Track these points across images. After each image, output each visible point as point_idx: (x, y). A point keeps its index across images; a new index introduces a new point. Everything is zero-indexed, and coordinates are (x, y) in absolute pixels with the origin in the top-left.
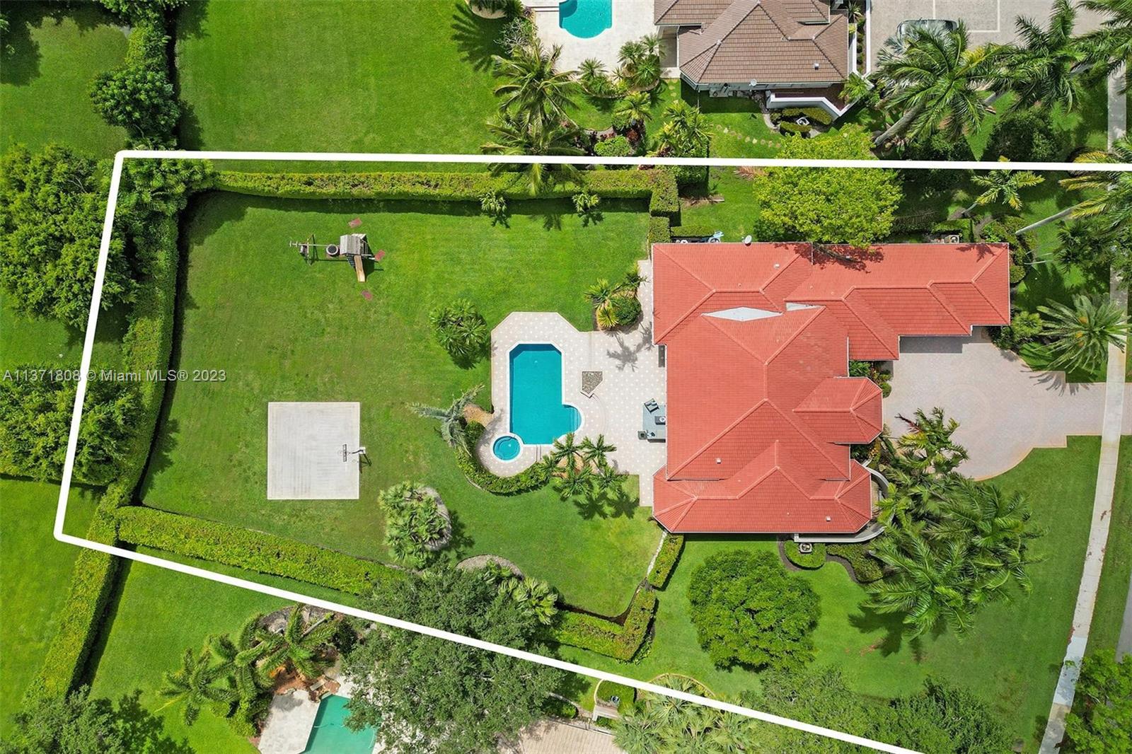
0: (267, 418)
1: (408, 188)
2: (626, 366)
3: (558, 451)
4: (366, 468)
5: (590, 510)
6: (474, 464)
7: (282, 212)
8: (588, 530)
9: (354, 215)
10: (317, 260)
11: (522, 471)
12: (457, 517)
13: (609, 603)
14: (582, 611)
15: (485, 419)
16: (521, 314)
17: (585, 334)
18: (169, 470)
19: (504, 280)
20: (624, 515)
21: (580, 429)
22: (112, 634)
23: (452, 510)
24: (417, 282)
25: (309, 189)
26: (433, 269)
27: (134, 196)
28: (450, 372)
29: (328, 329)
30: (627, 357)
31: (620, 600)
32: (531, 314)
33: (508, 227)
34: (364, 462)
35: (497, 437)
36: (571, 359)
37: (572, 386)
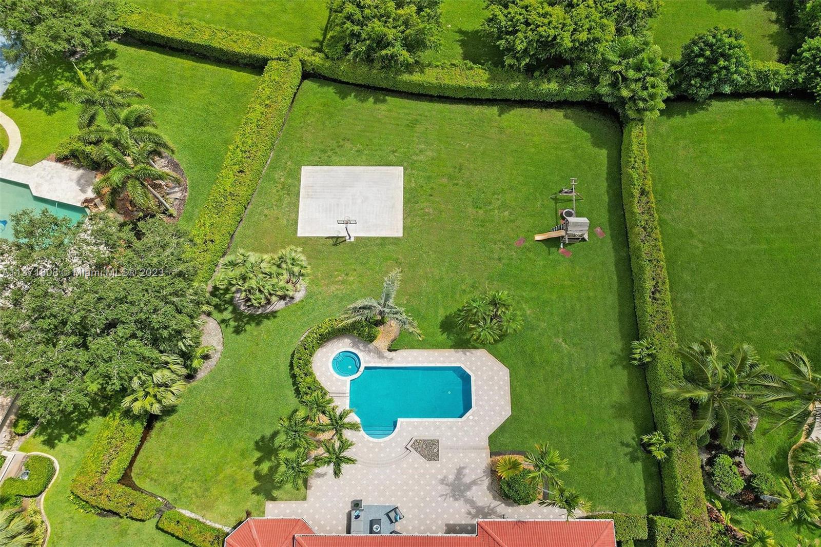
0: (387, 165)
1: (648, 272)
2: (447, 487)
3: (338, 414)
4: (331, 242)
5: (266, 448)
6: (329, 333)
7: (605, 176)
8: (241, 445)
9: (608, 232)
10: (556, 203)
11: (317, 379)
12: (268, 319)
13: (149, 467)
14: (143, 440)
15: (381, 342)
16: (507, 378)
17: (485, 443)
18: (337, 97)
19: (548, 362)
20: (256, 484)
21: (366, 436)
22: (179, 60)
23: (278, 314)
24: (538, 283)
25: (636, 193)
26: (554, 297)
27: (616, 59)
28: (436, 312)
29: (481, 212)
30: (458, 488)
31: (152, 479)
32: (508, 388)
33: (612, 366)
34: (337, 241)
35: (360, 355)
36: (454, 429)
37: (421, 429)
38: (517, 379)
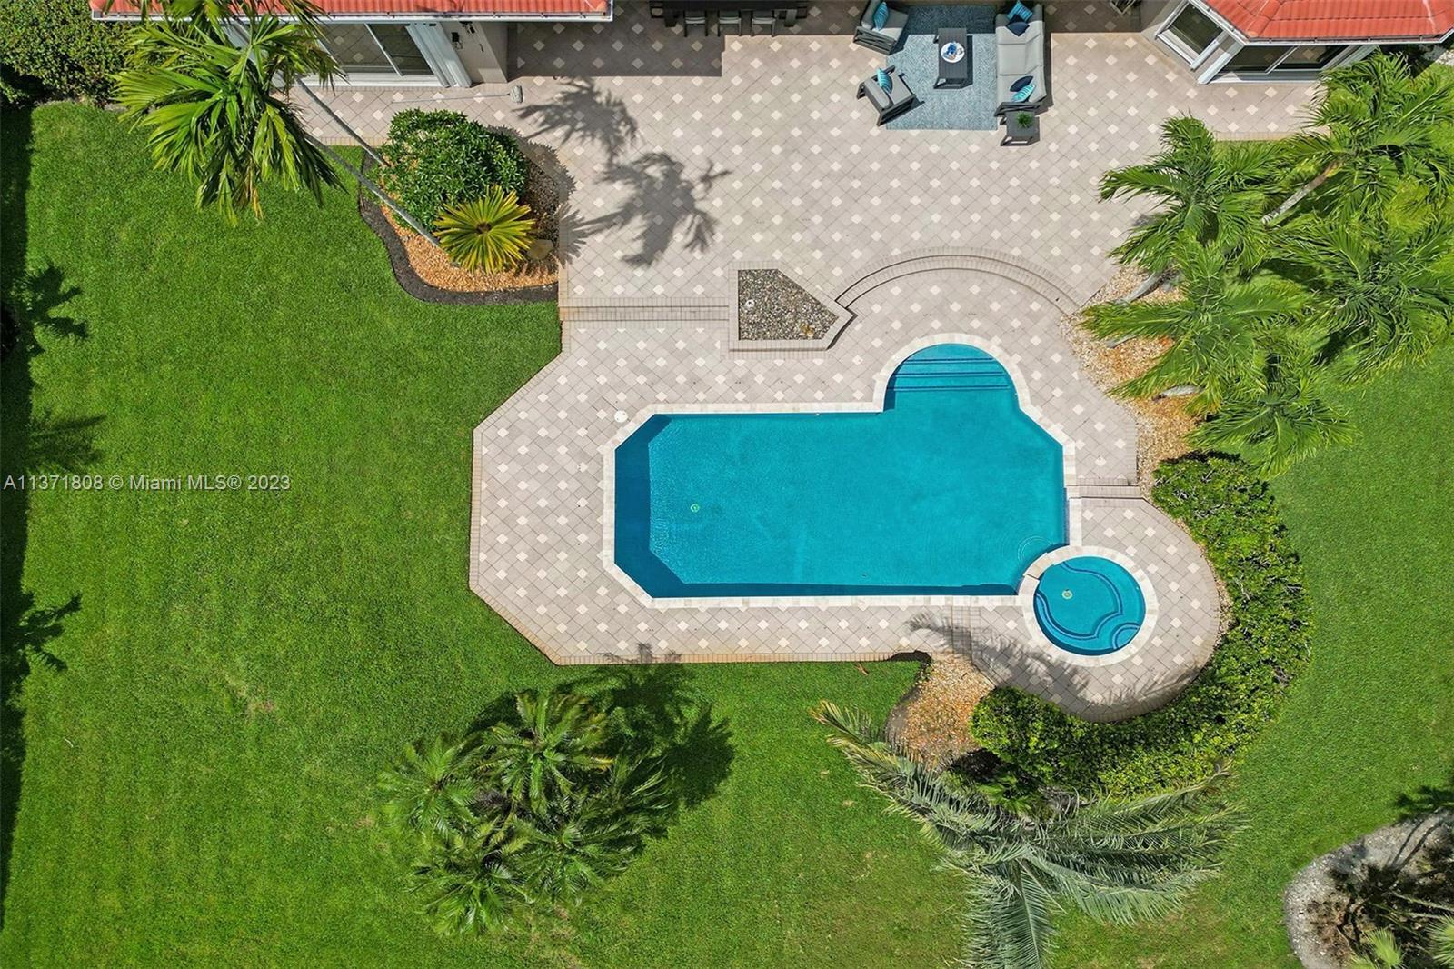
15: (959, 686)
16: (479, 557)
17: (575, 333)
21: (995, 351)
26: (262, 883)
32: (480, 520)
33: (74, 607)
35: (1037, 640)
36: (681, 379)
37: (799, 378)
38: (444, 555)
